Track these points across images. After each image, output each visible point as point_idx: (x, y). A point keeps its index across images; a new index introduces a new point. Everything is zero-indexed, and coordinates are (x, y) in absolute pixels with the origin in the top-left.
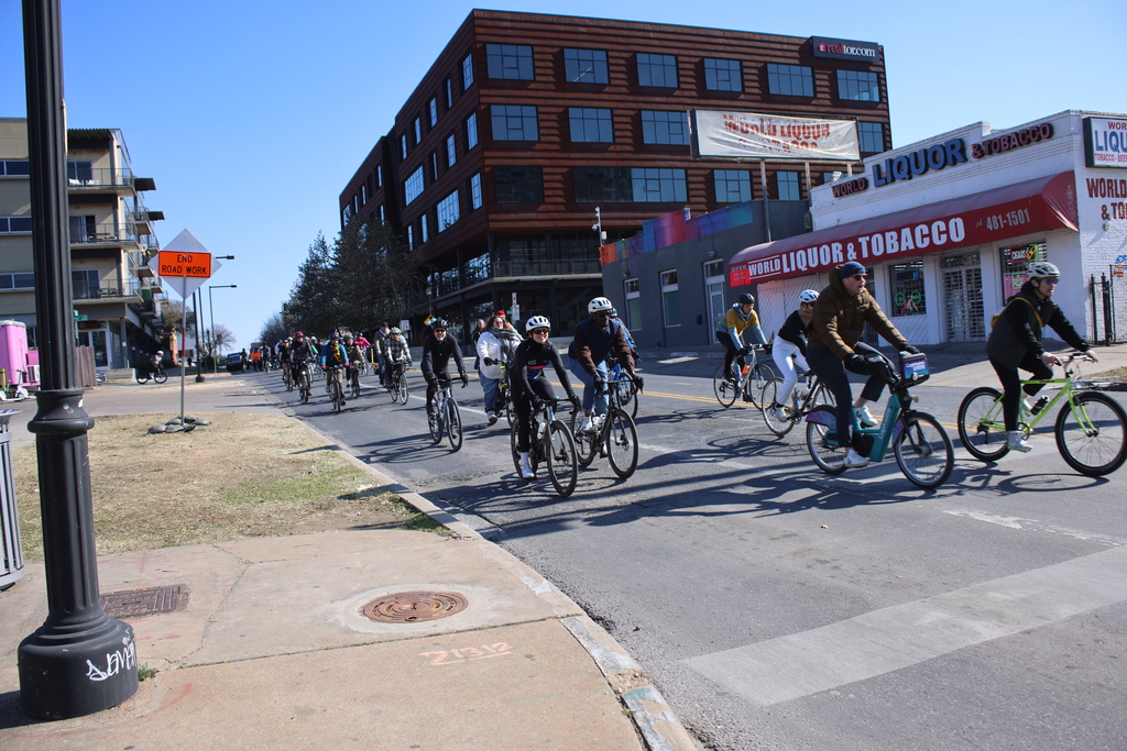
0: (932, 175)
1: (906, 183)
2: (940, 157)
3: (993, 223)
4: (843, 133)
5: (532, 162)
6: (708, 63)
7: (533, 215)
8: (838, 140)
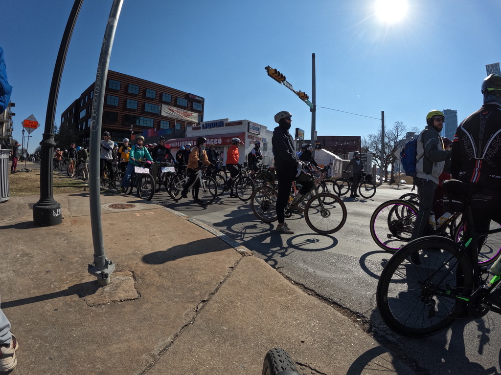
0: (216, 128)
1: (209, 129)
2: (218, 125)
3: (228, 141)
4: (195, 116)
5: (115, 111)
6: (164, 94)
7: (114, 125)
8: (194, 118)
